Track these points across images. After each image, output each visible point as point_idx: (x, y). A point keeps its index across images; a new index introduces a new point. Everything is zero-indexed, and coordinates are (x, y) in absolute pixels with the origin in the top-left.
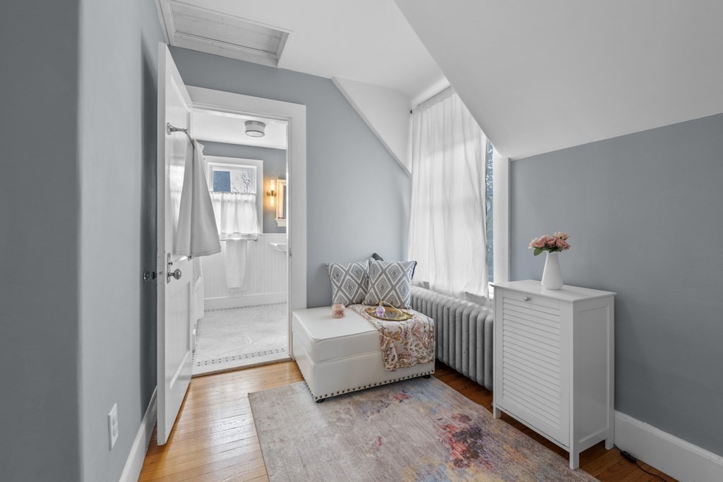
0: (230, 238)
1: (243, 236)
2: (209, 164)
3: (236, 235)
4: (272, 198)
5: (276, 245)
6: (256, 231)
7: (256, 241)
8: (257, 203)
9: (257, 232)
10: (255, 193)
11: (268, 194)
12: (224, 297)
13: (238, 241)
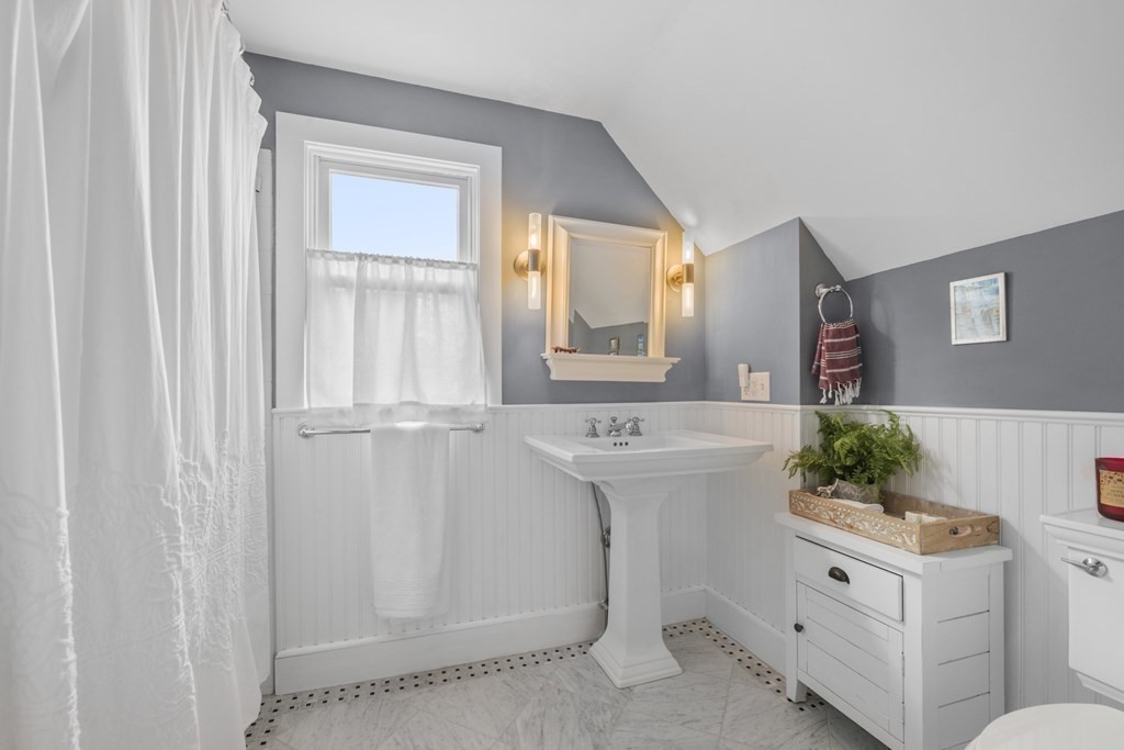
0: (387, 425)
1: (434, 412)
2: (309, 147)
3: (410, 410)
4: (534, 278)
5: (568, 456)
6: (480, 395)
7: (477, 431)
8: (481, 297)
9: (481, 401)
10: (476, 261)
11: (521, 270)
12: (366, 639)
13: (416, 433)
